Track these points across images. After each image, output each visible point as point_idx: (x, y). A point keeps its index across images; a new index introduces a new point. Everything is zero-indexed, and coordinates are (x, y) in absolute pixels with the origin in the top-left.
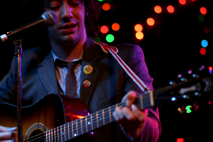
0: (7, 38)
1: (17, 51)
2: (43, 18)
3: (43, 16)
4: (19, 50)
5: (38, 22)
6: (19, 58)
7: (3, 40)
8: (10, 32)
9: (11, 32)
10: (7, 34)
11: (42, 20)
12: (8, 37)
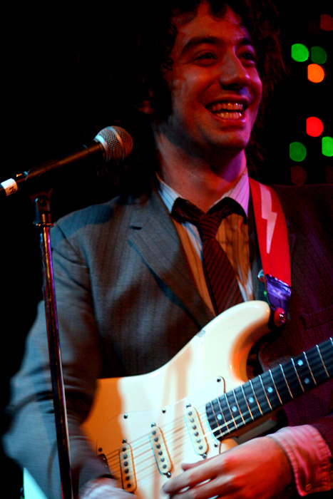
0: (16, 187)
1: (41, 218)
2: (99, 143)
3: (99, 138)
4: (43, 215)
5: (86, 152)
6: (45, 235)
7: (8, 192)
8: (23, 174)
9: (26, 173)
10: (16, 179)
11: (97, 147)
12: (18, 184)
